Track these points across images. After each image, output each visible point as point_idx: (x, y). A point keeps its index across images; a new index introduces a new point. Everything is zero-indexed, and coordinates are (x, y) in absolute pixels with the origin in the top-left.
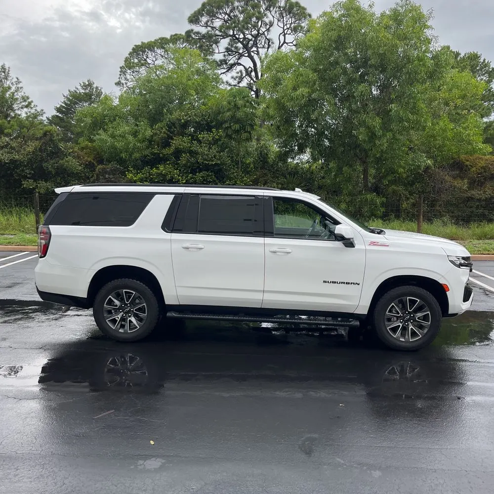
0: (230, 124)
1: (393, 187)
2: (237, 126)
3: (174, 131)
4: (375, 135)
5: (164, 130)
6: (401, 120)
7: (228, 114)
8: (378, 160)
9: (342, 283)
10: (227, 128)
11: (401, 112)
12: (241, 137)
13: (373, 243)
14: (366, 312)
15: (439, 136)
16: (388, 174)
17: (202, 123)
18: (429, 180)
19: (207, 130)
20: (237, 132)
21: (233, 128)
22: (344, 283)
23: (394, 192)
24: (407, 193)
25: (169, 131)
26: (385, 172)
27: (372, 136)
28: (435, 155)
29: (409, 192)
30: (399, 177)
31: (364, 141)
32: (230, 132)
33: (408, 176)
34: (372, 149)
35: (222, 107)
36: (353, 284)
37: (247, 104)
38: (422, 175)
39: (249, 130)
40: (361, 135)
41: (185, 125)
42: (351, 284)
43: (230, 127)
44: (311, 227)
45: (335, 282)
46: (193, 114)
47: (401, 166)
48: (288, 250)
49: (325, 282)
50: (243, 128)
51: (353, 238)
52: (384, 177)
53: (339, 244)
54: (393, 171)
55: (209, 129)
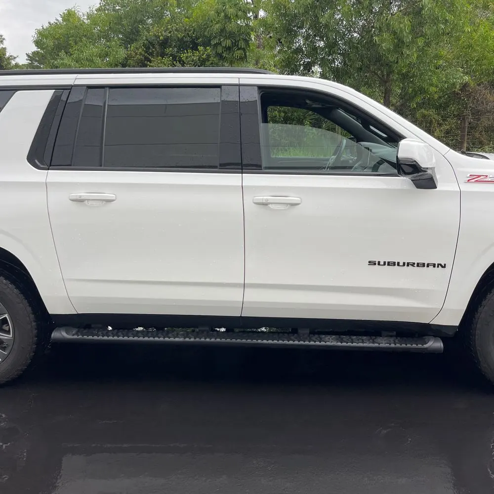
0: (220, 39)
1: (423, 110)
2: (228, 43)
3: (153, 51)
4: (403, 42)
5: (140, 50)
6: (435, 21)
7: (218, 26)
8: (405, 77)
9: (408, 264)
10: (216, 45)
11: (437, 10)
12: (234, 55)
13: (476, 179)
14: (457, 323)
15: (478, 45)
16: (415, 95)
17: (185, 39)
18: (468, 100)
19: (192, 49)
20: (229, 49)
21: (223, 44)
22: (413, 265)
23: (424, 116)
24: (439, 118)
25: (146, 52)
26: (412, 93)
27: (399, 44)
28: (474, 70)
29: (442, 117)
30: (429, 99)
31: (389, 50)
32: (220, 50)
33: (440, 97)
34: (397, 62)
35: (209, 19)
36: (431, 267)
37: (240, 13)
38: (458, 94)
39: (243, 47)
40: (385, 43)
41: (165, 43)
42: (428, 266)
43: (220, 44)
44: (334, 154)
45: (394, 264)
46: (174, 28)
47: (432, 85)
48: (294, 199)
49: (372, 263)
50: (235, 44)
51: (433, 169)
52: (412, 98)
53: (403, 182)
54: (422, 91)
55: (195, 47)
